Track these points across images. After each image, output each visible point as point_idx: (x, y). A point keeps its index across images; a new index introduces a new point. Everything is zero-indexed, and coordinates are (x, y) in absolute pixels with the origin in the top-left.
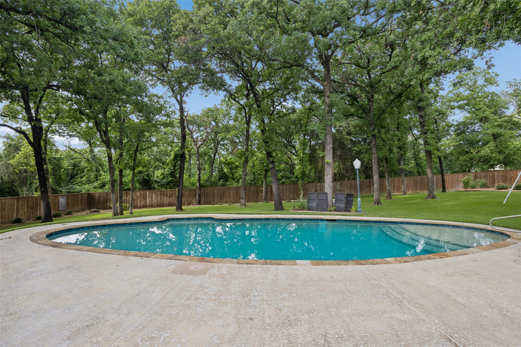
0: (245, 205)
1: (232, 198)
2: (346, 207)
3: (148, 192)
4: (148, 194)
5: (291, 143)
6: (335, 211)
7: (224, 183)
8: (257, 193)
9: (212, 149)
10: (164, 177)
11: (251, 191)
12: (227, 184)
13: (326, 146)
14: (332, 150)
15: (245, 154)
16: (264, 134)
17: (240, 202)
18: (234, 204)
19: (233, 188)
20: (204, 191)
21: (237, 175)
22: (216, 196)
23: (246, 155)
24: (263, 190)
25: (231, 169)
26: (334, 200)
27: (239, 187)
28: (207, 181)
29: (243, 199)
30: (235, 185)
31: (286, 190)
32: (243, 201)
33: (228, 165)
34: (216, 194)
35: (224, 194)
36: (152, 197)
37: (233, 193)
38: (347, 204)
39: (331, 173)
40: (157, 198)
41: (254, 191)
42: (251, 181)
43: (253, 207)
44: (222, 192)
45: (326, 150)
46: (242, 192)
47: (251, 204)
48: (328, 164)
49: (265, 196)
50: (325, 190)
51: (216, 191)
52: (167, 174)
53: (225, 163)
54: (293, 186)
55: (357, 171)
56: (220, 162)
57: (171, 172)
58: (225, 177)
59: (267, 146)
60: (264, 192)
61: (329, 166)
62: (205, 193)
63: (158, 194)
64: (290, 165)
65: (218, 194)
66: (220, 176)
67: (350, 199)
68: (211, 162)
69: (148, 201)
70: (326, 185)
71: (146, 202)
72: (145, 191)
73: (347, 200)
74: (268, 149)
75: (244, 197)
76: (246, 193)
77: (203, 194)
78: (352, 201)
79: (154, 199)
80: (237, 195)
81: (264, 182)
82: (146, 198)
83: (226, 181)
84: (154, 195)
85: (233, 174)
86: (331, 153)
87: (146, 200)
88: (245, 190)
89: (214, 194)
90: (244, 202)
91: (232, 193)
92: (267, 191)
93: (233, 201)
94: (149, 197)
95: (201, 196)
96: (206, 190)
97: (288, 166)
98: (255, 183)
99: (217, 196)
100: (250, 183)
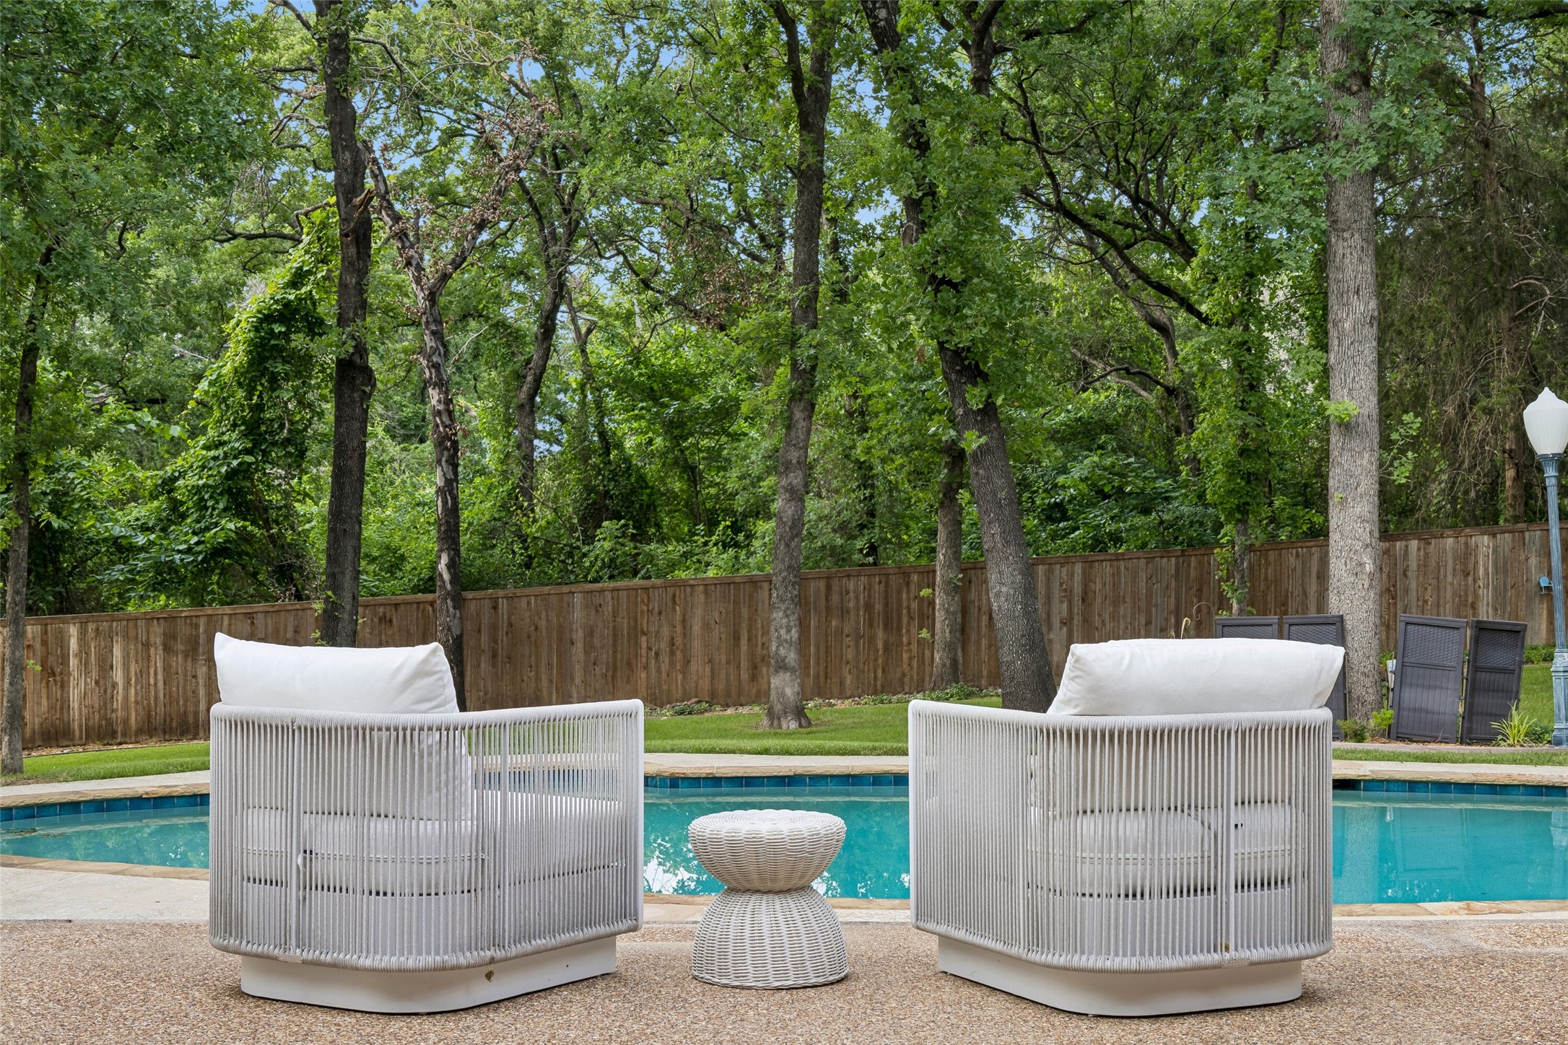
0: (800, 713)
1: (699, 667)
2: (1470, 714)
3: (73, 630)
4: (74, 644)
5: (1166, 219)
6: (1392, 733)
7: (629, 547)
8: (892, 623)
9: (519, 271)
10: (176, 513)
11: (844, 612)
12: (651, 558)
13: (1336, 311)
14: (1371, 332)
15: (793, 341)
16: (923, 226)
17: (760, 696)
18: (718, 712)
19: (707, 585)
20: (486, 619)
21: (732, 480)
22: (578, 651)
23: (804, 352)
24: (931, 603)
25: (677, 429)
26: (1391, 664)
27: (753, 582)
28: (489, 534)
29: (782, 666)
30: (718, 564)
31: (1116, 602)
32: (784, 686)
33: (652, 395)
34: (579, 635)
35: (636, 632)
36: (105, 666)
37: (706, 626)
38: (1474, 690)
39: (1368, 485)
40: (143, 673)
41: (869, 607)
42: (842, 528)
43: (862, 725)
44: (624, 624)
45: (1333, 333)
46: (778, 615)
47: (841, 705)
48: (1347, 427)
49: (950, 647)
50: (1333, 600)
51: (578, 615)
52: (198, 490)
53: (624, 384)
54: (1169, 565)
55: (1551, 472)
56: (589, 377)
57: (232, 475)
58: (627, 499)
59: (945, 312)
60: (940, 615)
61: (1355, 444)
62: (494, 627)
63: (147, 645)
64: (1170, 391)
65: (590, 633)
66: (589, 489)
67: (1498, 656)
68: (519, 377)
69: (74, 694)
70: (1338, 568)
71: (65, 704)
72: (56, 622)
73: (1476, 668)
74: (950, 332)
75: (792, 657)
76: (803, 626)
77: (484, 638)
78: (1513, 673)
79: (118, 676)
80: (737, 638)
81: (942, 535)
82: (66, 673)
83: (641, 537)
84: (117, 652)
85: (692, 475)
86: (1369, 351)
87: (64, 686)
88: (801, 601)
89: (563, 639)
90: (790, 692)
91: (697, 628)
92: (964, 610)
93: (705, 684)
94: (85, 664)
95: (467, 653)
96: (503, 605)
97: (1151, 398)
98: (873, 549)
99: (589, 647)
100: (833, 551)
